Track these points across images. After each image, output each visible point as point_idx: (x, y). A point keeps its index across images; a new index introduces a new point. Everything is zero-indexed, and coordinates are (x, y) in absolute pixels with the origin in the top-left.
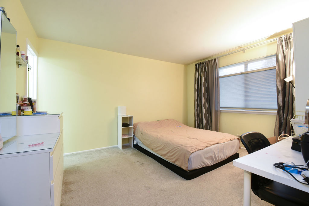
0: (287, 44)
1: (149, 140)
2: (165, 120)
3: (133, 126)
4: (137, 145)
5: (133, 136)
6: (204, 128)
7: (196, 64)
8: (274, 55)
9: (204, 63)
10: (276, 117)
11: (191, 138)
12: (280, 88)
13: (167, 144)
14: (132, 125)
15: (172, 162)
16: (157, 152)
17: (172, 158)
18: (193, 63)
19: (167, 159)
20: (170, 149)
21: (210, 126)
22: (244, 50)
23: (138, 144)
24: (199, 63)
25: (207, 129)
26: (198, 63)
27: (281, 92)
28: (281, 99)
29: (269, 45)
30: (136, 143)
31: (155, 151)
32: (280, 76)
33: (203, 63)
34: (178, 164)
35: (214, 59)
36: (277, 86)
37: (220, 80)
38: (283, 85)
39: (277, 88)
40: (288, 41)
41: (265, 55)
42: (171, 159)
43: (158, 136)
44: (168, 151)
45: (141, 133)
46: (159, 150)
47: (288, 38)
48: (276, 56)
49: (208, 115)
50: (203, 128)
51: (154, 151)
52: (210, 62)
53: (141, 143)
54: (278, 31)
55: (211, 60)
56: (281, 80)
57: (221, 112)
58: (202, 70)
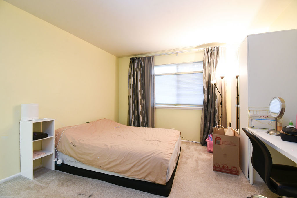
0: (211, 54)
1: (91, 154)
2: (98, 120)
3: (54, 136)
4: (63, 164)
5: (53, 152)
6: (141, 125)
7: (132, 58)
8: (201, 62)
9: (141, 59)
10: (201, 111)
11: (151, 141)
12: (206, 89)
13: (128, 156)
14: (51, 135)
15: (141, 178)
16: (111, 170)
17: (141, 173)
18: (127, 56)
19: (132, 175)
20: (136, 162)
21: (146, 122)
22: (177, 53)
23: (66, 163)
24: (136, 58)
25: (144, 126)
26: (134, 58)
27: (206, 92)
28: (206, 97)
29: (197, 52)
30: (61, 162)
31: (106, 169)
32: (206, 79)
33: (139, 58)
34: (150, 179)
35: (151, 57)
36: (203, 87)
37: (156, 77)
38: (207, 86)
39: (204, 88)
40: (212, 52)
41: (194, 61)
42: (138, 175)
43: (107, 146)
44: (132, 165)
45: (72, 145)
46: (114, 166)
47: (212, 50)
48: (203, 63)
49: (144, 113)
50: (139, 126)
51: (103, 169)
52: (146, 58)
53: (72, 159)
54: (206, 42)
55: (148, 57)
56: (206, 82)
57: (157, 108)
58: (138, 65)
